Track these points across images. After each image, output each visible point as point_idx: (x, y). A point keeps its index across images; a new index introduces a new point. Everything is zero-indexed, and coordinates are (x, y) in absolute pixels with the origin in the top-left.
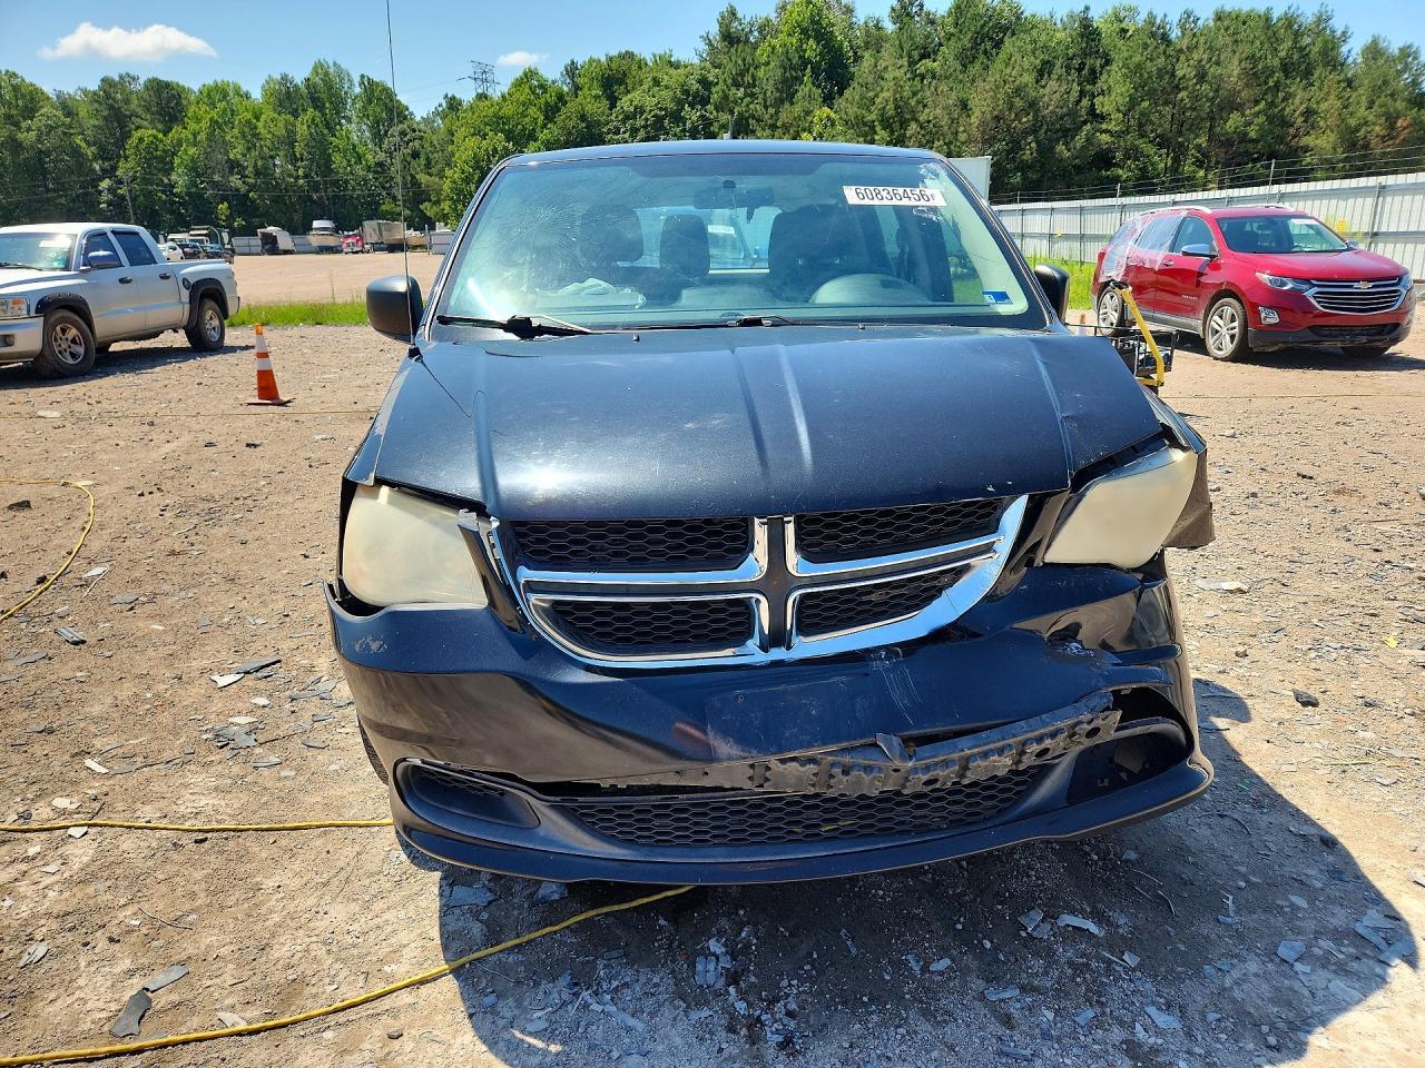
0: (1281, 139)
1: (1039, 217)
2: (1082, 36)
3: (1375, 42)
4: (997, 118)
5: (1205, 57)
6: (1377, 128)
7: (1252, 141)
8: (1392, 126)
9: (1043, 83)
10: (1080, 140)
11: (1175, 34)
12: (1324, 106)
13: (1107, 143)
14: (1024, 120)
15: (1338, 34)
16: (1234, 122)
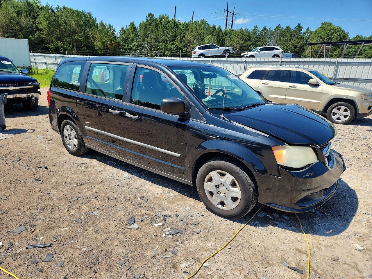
0: (89, 42)
1: (40, 58)
2: (28, 6)
3: (102, 22)
4: (7, 25)
5: (65, 18)
6: (108, 42)
7: (82, 42)
8: (111, 42)
9: (20, 17)
10: (36, 35)
11: (56, 11)
12: (96, 36)
13: (44, 37)
14: (17, 27)
15: (94, 19)
16: (77, 36)
